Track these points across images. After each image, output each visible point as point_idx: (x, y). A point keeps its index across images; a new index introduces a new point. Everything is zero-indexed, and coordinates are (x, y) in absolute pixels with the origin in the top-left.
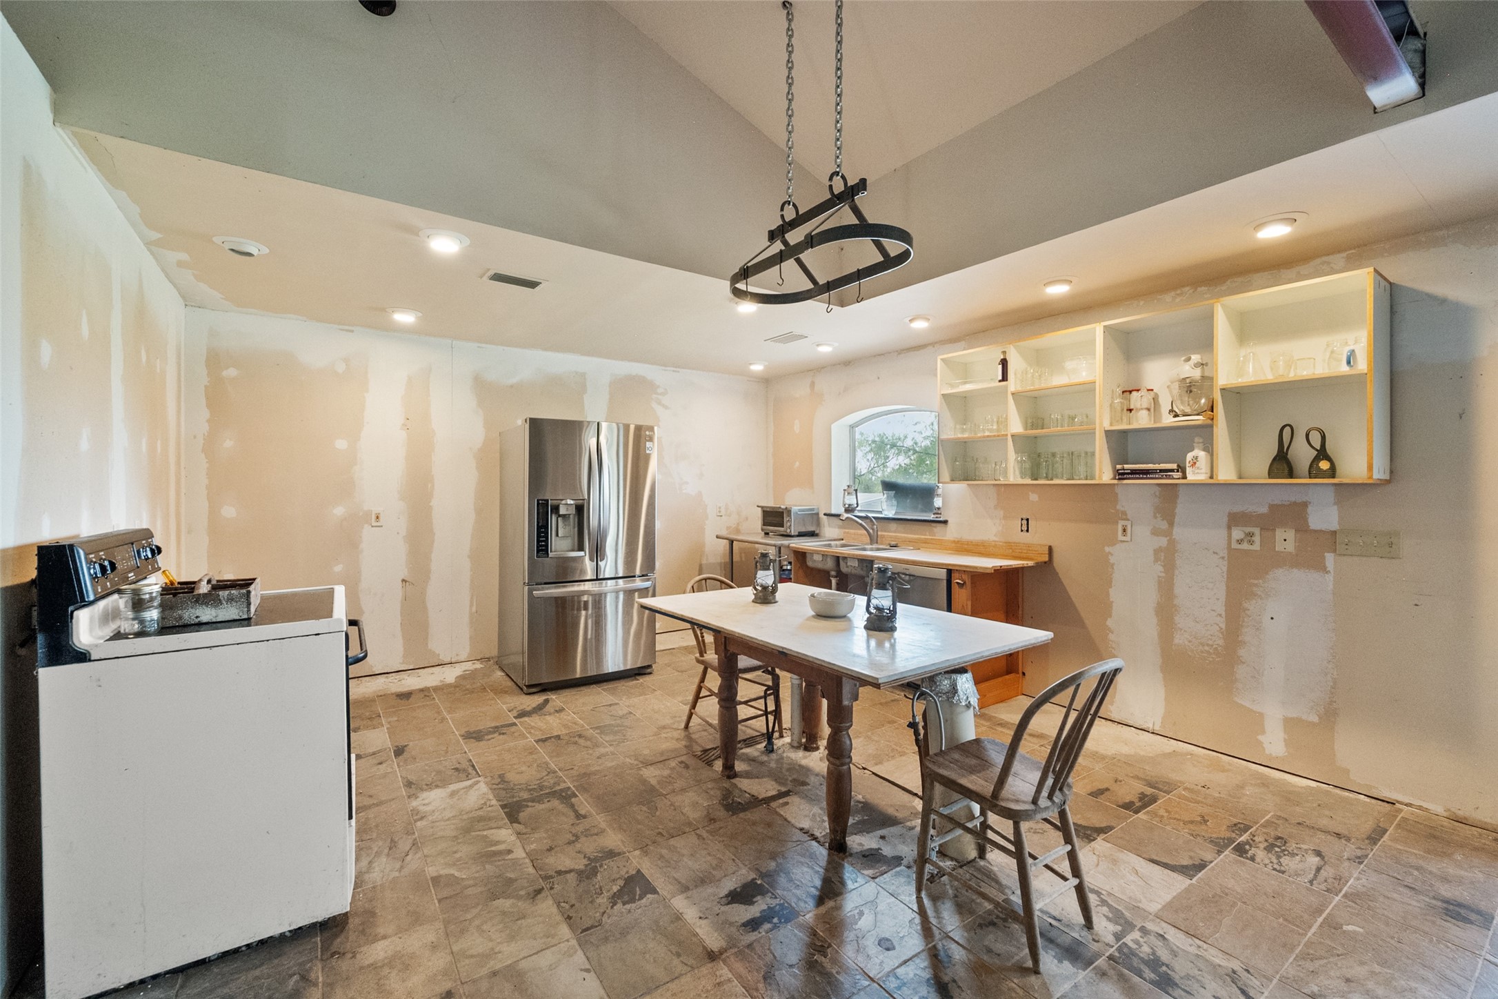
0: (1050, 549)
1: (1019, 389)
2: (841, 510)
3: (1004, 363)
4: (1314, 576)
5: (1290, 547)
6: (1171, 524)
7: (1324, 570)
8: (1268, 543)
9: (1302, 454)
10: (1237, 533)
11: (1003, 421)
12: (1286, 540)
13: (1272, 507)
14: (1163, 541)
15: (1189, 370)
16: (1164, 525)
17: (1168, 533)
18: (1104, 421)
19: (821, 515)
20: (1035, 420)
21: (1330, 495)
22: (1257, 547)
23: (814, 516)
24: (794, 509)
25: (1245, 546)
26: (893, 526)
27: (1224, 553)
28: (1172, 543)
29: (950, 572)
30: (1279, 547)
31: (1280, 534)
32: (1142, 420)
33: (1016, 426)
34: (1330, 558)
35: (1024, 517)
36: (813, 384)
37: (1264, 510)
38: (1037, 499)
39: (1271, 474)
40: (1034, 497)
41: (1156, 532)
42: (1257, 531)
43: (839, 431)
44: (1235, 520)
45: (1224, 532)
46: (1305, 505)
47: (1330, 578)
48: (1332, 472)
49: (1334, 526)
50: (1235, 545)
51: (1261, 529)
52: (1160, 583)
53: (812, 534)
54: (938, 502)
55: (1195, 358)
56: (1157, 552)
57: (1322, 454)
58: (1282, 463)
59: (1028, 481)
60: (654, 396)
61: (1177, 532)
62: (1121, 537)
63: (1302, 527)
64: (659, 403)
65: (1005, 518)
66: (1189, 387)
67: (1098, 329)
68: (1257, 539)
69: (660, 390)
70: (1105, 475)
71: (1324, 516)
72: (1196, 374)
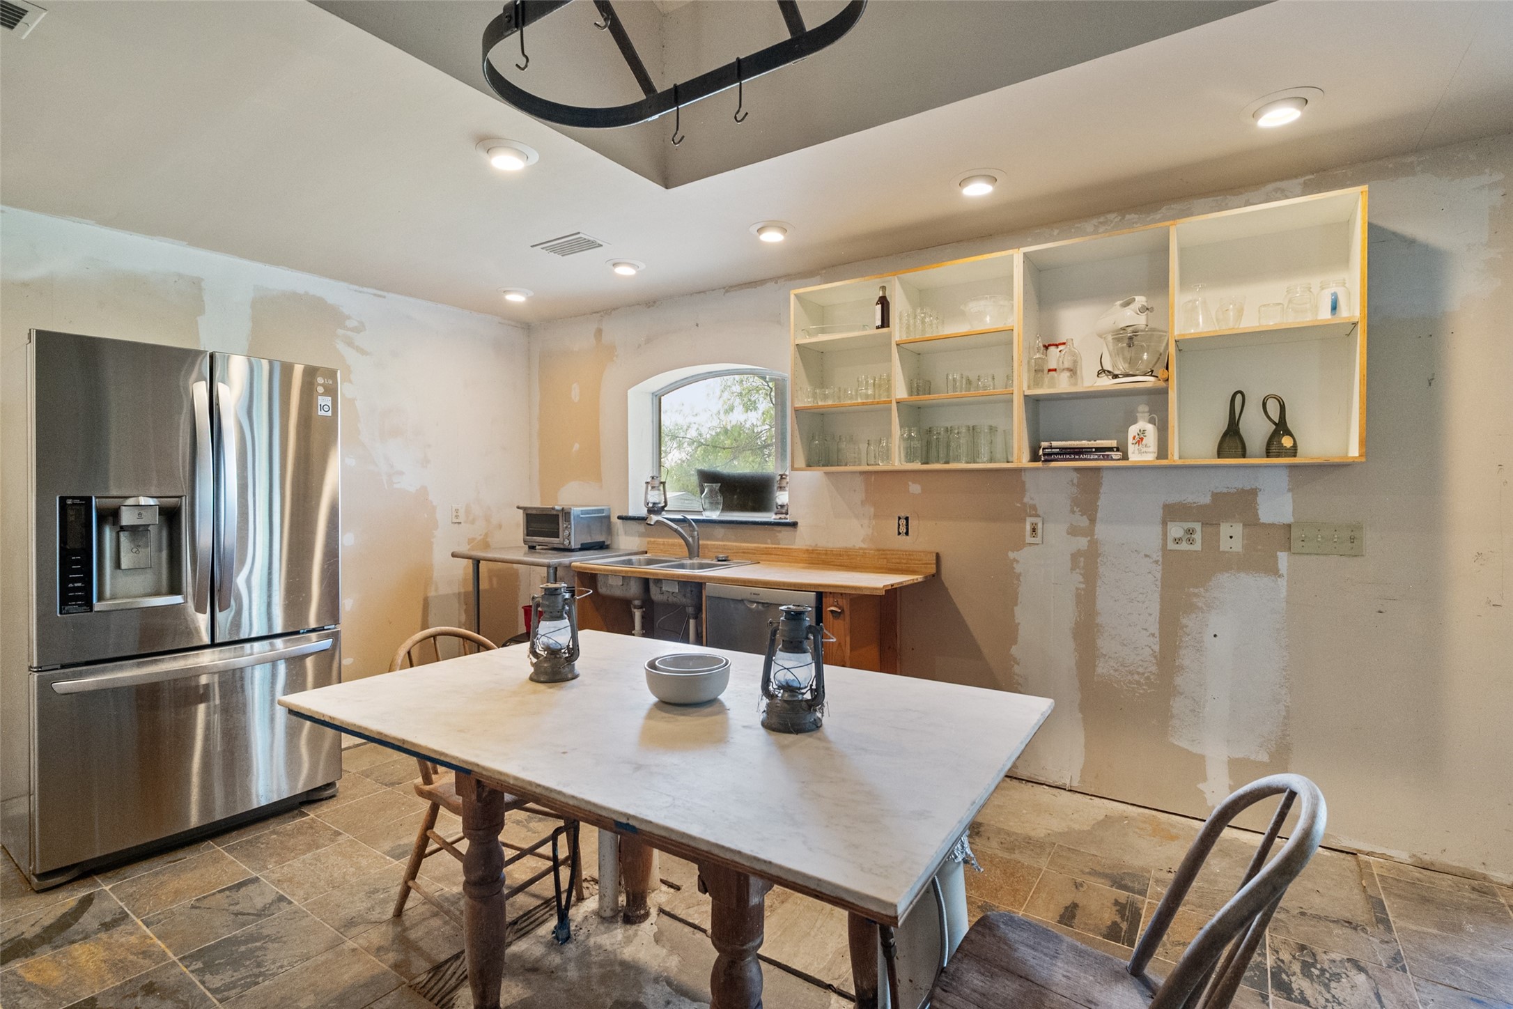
0: (938, 556)
1: (904, 338)
2: (643, 512)
3: (884, 302)
4: (1265, 581)
5: (1237, 546)
6: (1093, 520)
7: (1274, 571)
8: (1211, 542)
9: (1256, 428)
10: (1176, 530)
11: (888, 384)
12: (1232, 537)
13: (1216, 496)
14: (1082, 543)
15: (1129, 316)
16: (1084, 522)
17: (1089, 532)
18: (1022, 385)
19: (614, 519)
20: (919, 384)
21: (1283, 479)
22: (1197, 546)
23: (604, 521)
24: (576, 510)
25: (1184, 546)
26: (720, 531)
27: (1158, 556)
28: (1093, 544)
29: (820, 596)
30: (1225, 545)
31: (1225, 529)
32: (1063, 384)
33: (900, 391)
34: (1283, 558)
35: (903, 515)
36: (599, 332)
37: (1206, 500)
38: (920, 492)
39: (1220, 453)
40: (915, 488)
41: (1073, 531)
42: (1197, 526)
43: (638, 399)
44: (1172, 512)
45: (1158, 529)
46: (1254, 493)
47: (1283, 583)
48: (1293, 451)
49: (1288, 518)
50: (1171, 546)
51: (1202, 524)
52: (1078, 596)
53: (601, 546)
54: (782, 498)
55: (1140, 300)
56: (1075, 557)
57: (1281, 428)
58: (1232, 440)
59: (917, 466)
60: (340, 332)
61: (1101, 530)
62: (1029, 539)
63: (1252, 524)
64: (350, 344)
65: (876, 516)
66: (1129, 339)
67: (1017, 257)
68: (1198, 536)
69: (349, 323)
70: (1021, 458)
71: (1276, 506)
72: (1141, 321)
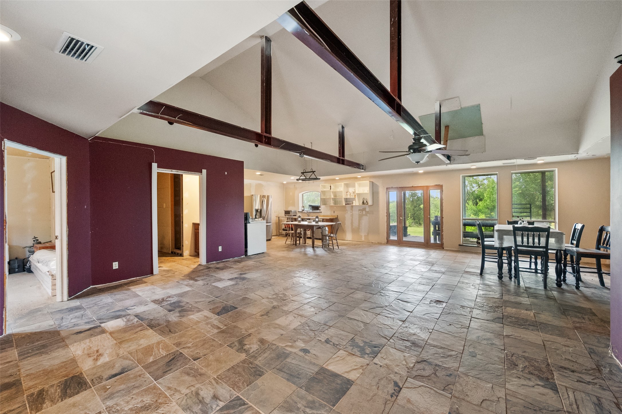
0: (337, 215)
1: (333, 191)
2: (301, 211)
3: (330, 186)
5: (364, 214)
7: (368, 216)
8: (362, 213)
9: (365, 202)
10: (359, 212)
11: (330, 196)
14: (351, 213)
17: (352, 212)
18: (344, 197)
19: (297, 212)
20: (335, 196)
21: (368, 207)
23: (296, 212)
24: (292, 211)
26: (312, 213)
29: (323, 219)
31: (364, 212)
32: (348, 197)
33: (332, 197)
35: (334, 211)
36: (295, 185)
37: (362, 209)
40: (335, 208)
41: (351, 212)
43: (300, 195)
44: (359, 210)
46: (366, 208)
48: (368, 204)
50: (359, 214)
51: (361, 211)
52: (351, 219)
53: (295, 216)
54: (320, 209)
55: (354, 189)
56: (351, 215)
57: (367, 202)
58: (363, 203)
59: (334, 205)
61: (354, 212)
62: (347, 213)
63: (366, 211)
65: (331, 211)
66: (353, 193)
67: (343, 183)
70: (344, 204)
71: (367, 210)
72: (354, 191)
